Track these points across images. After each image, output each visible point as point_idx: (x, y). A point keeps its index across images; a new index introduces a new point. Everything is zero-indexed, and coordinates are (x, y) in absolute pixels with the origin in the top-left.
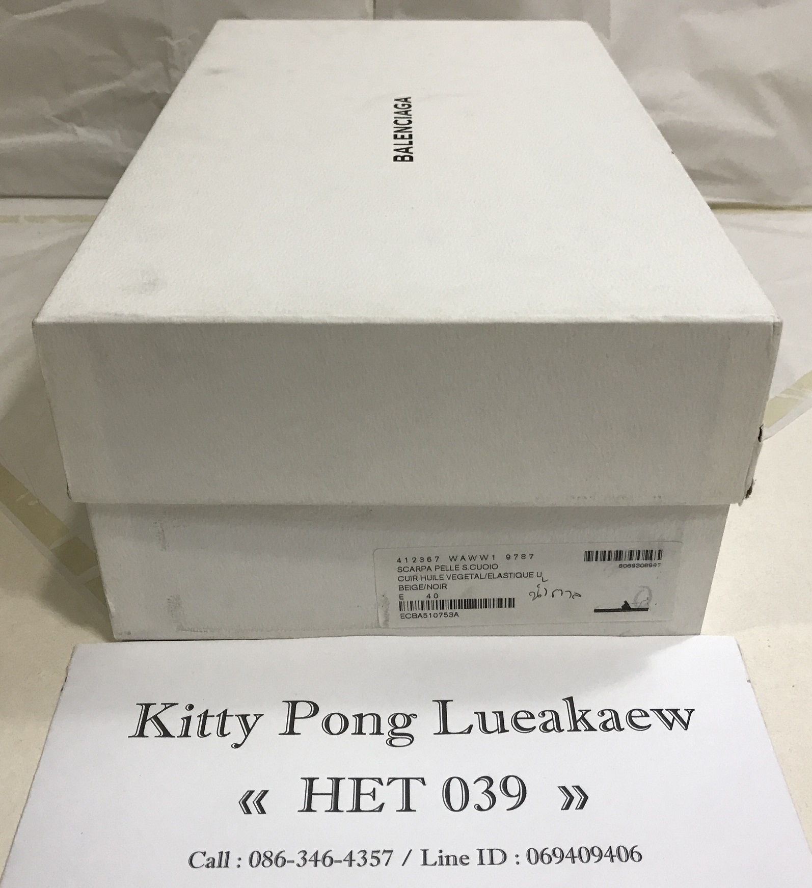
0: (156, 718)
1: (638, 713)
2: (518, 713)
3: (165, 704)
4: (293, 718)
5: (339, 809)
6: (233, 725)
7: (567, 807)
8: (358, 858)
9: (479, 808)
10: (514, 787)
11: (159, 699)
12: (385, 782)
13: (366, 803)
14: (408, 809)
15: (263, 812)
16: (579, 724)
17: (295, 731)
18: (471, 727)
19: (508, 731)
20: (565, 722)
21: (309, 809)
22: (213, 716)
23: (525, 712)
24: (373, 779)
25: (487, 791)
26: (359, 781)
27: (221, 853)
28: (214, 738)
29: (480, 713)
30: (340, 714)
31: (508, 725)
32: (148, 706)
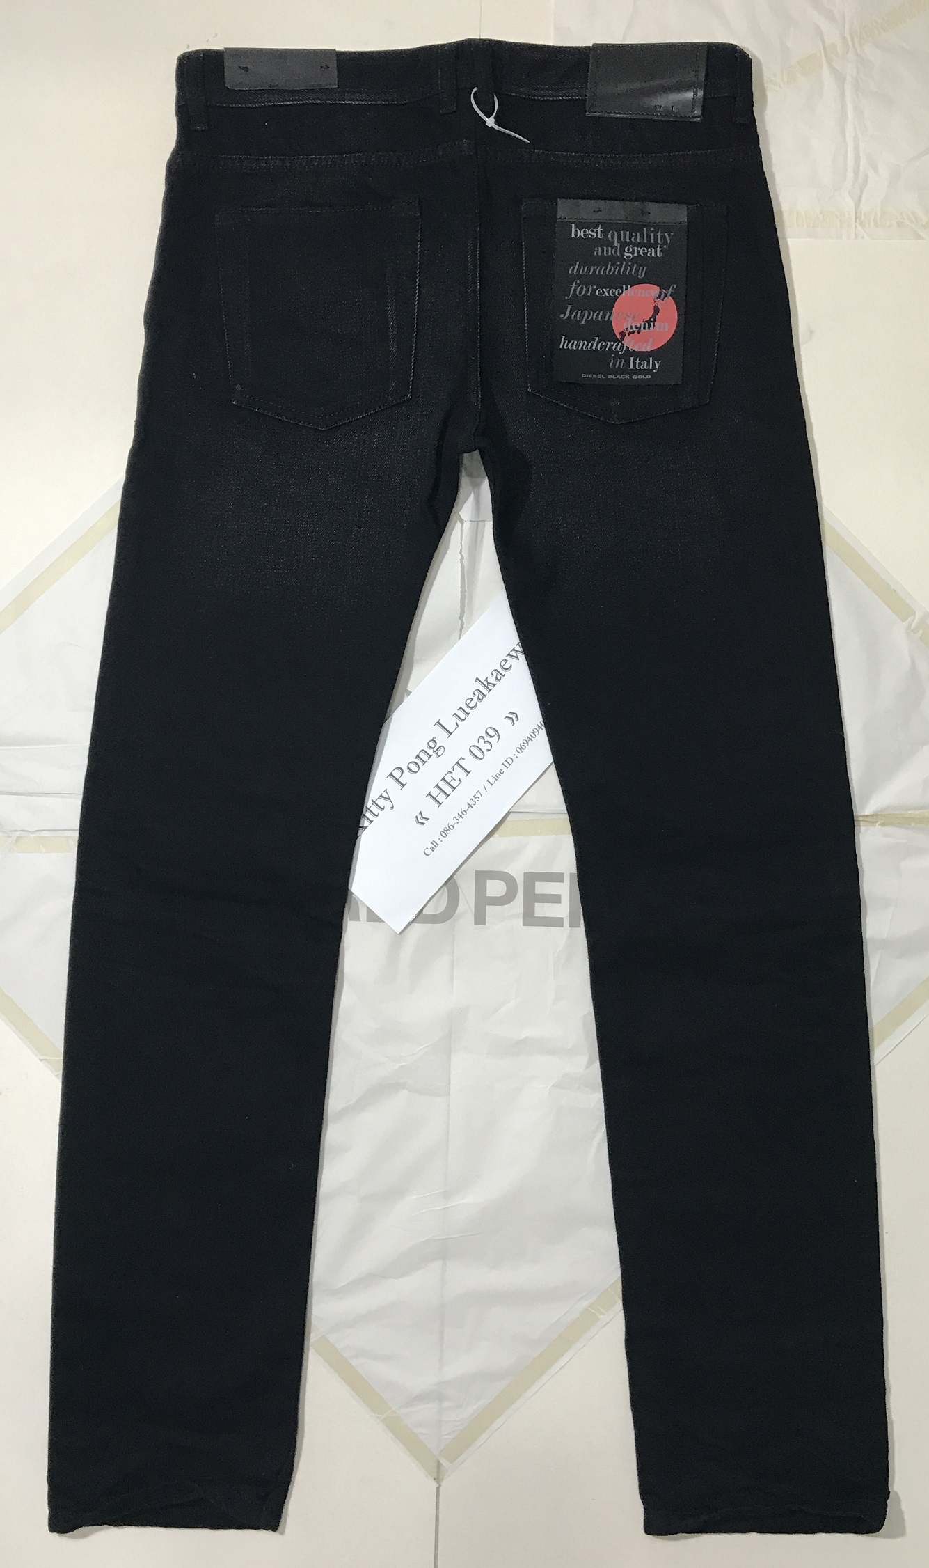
1: (503, 663)
4: (398, 780)
6: (381, 802)
7: (514, 723)
8: (471, 803)
9: (489, 750)
10: (491, 732)
12: (451, 771)
13: (454, 784)
14: (468, 773)
15: (428, 819)
16: (489, 687)
17: (404, 783)
18: (457, 724)
20: (485, 691)
22: (370, 806)
25: (485, 742)
26: (443, 779)
27: (432, 843)
30: (410, 763)
31: (468, 711)
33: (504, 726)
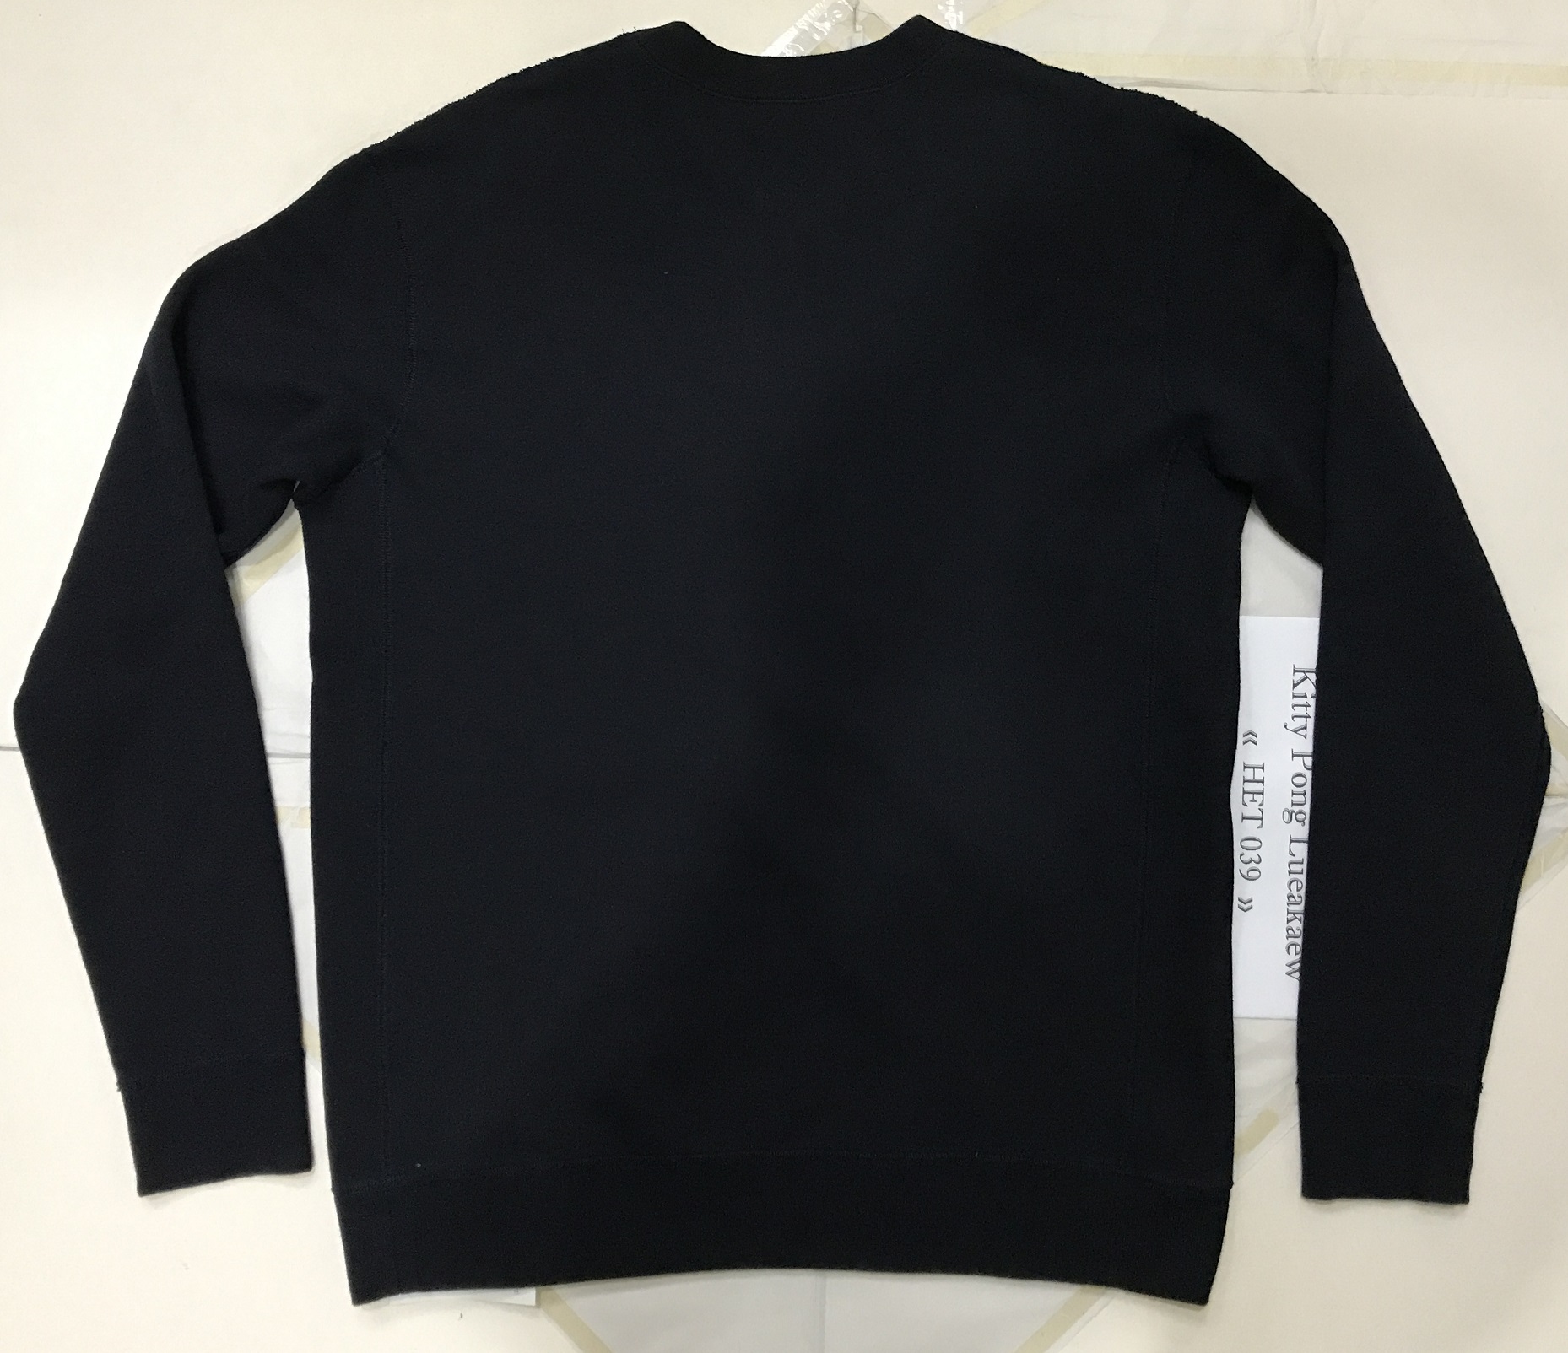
0: (1307, 677)
1: (1298, 949)
2: (1301, 882)
4: (1303, 756)
6: (1301, 722)
9: (1241, 855)
10: (1253, 874)
12: (1261, 807)
13: (1248, 797)
14: (1243, 818)
15: (1244, 743)
16: (1292, 915)
17: (1295, 758)
18: (1294, 855)
19: (1290, 875)
20: (1293, 908)
21: (1245, 767)
22: (1307, 710)
23: (1302, 886)
24: (1262, 800)
25: (1252, 860)
28: (1292, 712)
29: (1303, 862)
30: (1305, 782)
31: (1294, 876)
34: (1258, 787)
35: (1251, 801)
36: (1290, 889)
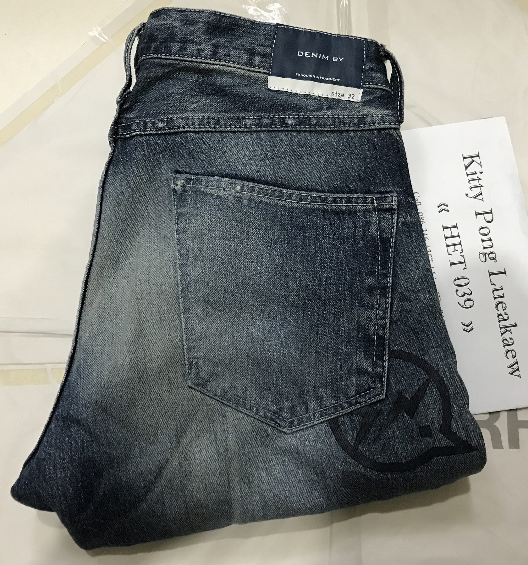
0: (473, 161)
1: (514, 353)
2: (505, 303)
3: (480, 162)
4: (483, 214)
5: (446, 239)
6: (477, 191)
7: (463, 324)
9: (457, 291)
10: (469, 303)
11: (482, 159)
13: (451, 249)
14: (451, 264)
15: (440, 212)
16: (504, 329)
17: (478, 216)
18: (495, 285)
19: (495, 300)
20: (503, 324)
21: (444, 228)
22: (479, 182)
23: (506, 306)
24: (462, 249)
25: (465, 293)
26: (460, 244)
27: (420, 202)
28: (470, 185)
29: (502, 288)
30: (489, 232)
31: (498, 300)
32: (478, 156)
33: (467, 316)
34: (456, 240)
35: (454, 251)
36: (498, 310)
